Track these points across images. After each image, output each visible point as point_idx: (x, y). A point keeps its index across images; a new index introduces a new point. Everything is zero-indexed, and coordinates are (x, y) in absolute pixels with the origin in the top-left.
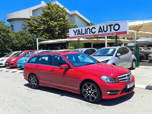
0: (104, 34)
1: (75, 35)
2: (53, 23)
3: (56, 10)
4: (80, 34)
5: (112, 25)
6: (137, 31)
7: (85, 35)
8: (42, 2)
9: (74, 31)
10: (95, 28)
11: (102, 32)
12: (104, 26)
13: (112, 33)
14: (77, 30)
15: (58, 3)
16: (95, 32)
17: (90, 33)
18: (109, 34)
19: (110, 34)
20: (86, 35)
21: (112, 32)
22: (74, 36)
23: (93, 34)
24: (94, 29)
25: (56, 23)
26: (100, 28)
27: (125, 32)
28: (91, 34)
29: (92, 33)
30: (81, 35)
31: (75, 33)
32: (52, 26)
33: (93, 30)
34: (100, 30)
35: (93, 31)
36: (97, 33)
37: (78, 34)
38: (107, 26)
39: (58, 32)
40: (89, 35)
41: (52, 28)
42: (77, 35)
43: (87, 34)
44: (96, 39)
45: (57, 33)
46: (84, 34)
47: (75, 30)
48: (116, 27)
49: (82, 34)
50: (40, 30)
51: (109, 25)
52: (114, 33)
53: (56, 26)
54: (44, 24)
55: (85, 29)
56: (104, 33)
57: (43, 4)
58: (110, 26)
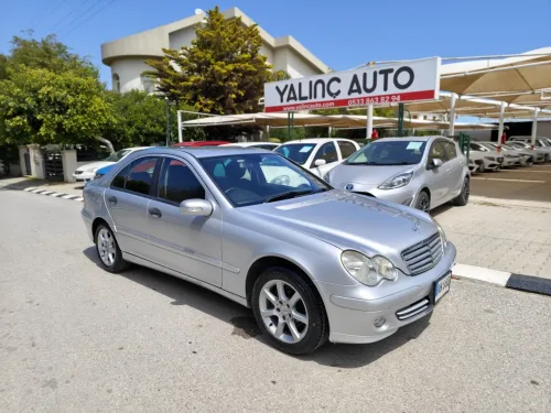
0: (365, 98)
1: (282, 101)
2: (222, 67)
3: (231, 31)
4: (295, 98)
5: (391, 71)
6: (460, 94)
7: (308, 101)
8: (199, 11)
9: (277, 88)
10: (338, 80)
11: (360, 92)
12: (365, 75)
13: (390, 96)
14: (287, 86)
15: (238, 13)
16: (339, 92)
17: (323, 96)
18: (379, 97)
19: (382, 99)
20: (313, 100)
21: (388, 92)
22: (278, 104)
23: (331, 99)
24: (335, 83)
25: (230, 67)
26: (355, 79)
27: (430, 94)
28: (328, 98)
29: (331, 94)
30: (298, 102)
31: (282, 94)
32: (220, 75)
33: (334, 87)
34: (355, 88)
35: (333, 90)
36: (343, 96)
37: (289, 99)
38: (375, 74)
39: (238, 95)
40: (322, 103)
41: (221, 83)
42: (285, 103)
43: (315, 97)
44: (340, 116)
45: (234, 96)
46: (306, 98)
47: (281, 85)
48: (404, 78)
49: (301, 98)
50: (187, 89)
51: (381, 72)
52: (396, 95)
53: (230, 77)
54: (199, 70)
55: (311, 83)
56: (364, 94)
57: (200, 16)
58: (386, 72)
